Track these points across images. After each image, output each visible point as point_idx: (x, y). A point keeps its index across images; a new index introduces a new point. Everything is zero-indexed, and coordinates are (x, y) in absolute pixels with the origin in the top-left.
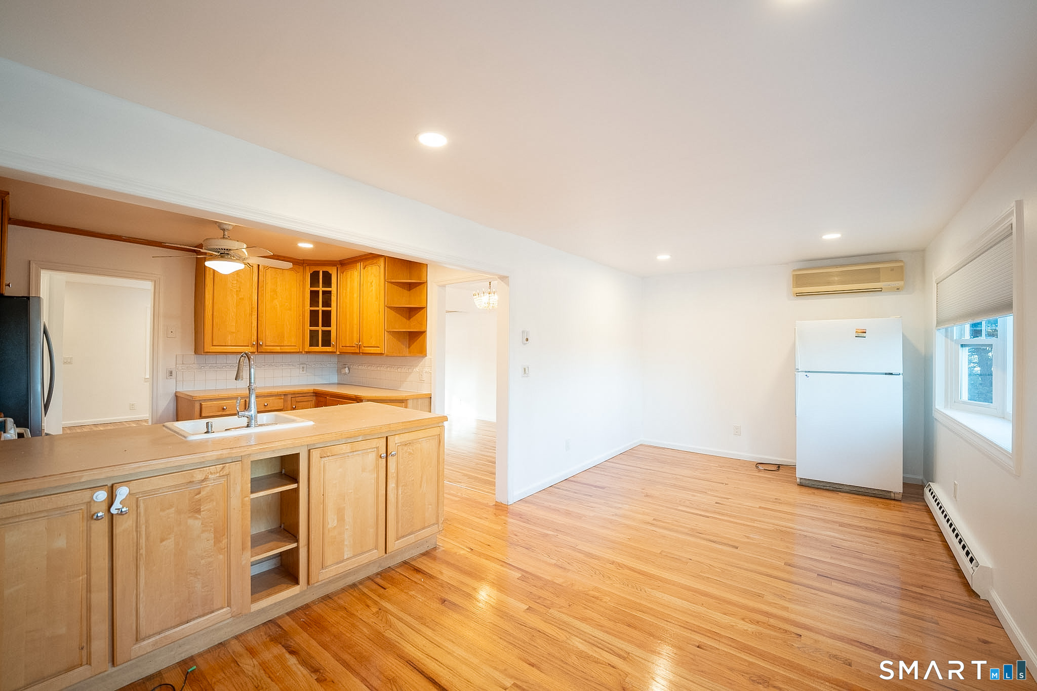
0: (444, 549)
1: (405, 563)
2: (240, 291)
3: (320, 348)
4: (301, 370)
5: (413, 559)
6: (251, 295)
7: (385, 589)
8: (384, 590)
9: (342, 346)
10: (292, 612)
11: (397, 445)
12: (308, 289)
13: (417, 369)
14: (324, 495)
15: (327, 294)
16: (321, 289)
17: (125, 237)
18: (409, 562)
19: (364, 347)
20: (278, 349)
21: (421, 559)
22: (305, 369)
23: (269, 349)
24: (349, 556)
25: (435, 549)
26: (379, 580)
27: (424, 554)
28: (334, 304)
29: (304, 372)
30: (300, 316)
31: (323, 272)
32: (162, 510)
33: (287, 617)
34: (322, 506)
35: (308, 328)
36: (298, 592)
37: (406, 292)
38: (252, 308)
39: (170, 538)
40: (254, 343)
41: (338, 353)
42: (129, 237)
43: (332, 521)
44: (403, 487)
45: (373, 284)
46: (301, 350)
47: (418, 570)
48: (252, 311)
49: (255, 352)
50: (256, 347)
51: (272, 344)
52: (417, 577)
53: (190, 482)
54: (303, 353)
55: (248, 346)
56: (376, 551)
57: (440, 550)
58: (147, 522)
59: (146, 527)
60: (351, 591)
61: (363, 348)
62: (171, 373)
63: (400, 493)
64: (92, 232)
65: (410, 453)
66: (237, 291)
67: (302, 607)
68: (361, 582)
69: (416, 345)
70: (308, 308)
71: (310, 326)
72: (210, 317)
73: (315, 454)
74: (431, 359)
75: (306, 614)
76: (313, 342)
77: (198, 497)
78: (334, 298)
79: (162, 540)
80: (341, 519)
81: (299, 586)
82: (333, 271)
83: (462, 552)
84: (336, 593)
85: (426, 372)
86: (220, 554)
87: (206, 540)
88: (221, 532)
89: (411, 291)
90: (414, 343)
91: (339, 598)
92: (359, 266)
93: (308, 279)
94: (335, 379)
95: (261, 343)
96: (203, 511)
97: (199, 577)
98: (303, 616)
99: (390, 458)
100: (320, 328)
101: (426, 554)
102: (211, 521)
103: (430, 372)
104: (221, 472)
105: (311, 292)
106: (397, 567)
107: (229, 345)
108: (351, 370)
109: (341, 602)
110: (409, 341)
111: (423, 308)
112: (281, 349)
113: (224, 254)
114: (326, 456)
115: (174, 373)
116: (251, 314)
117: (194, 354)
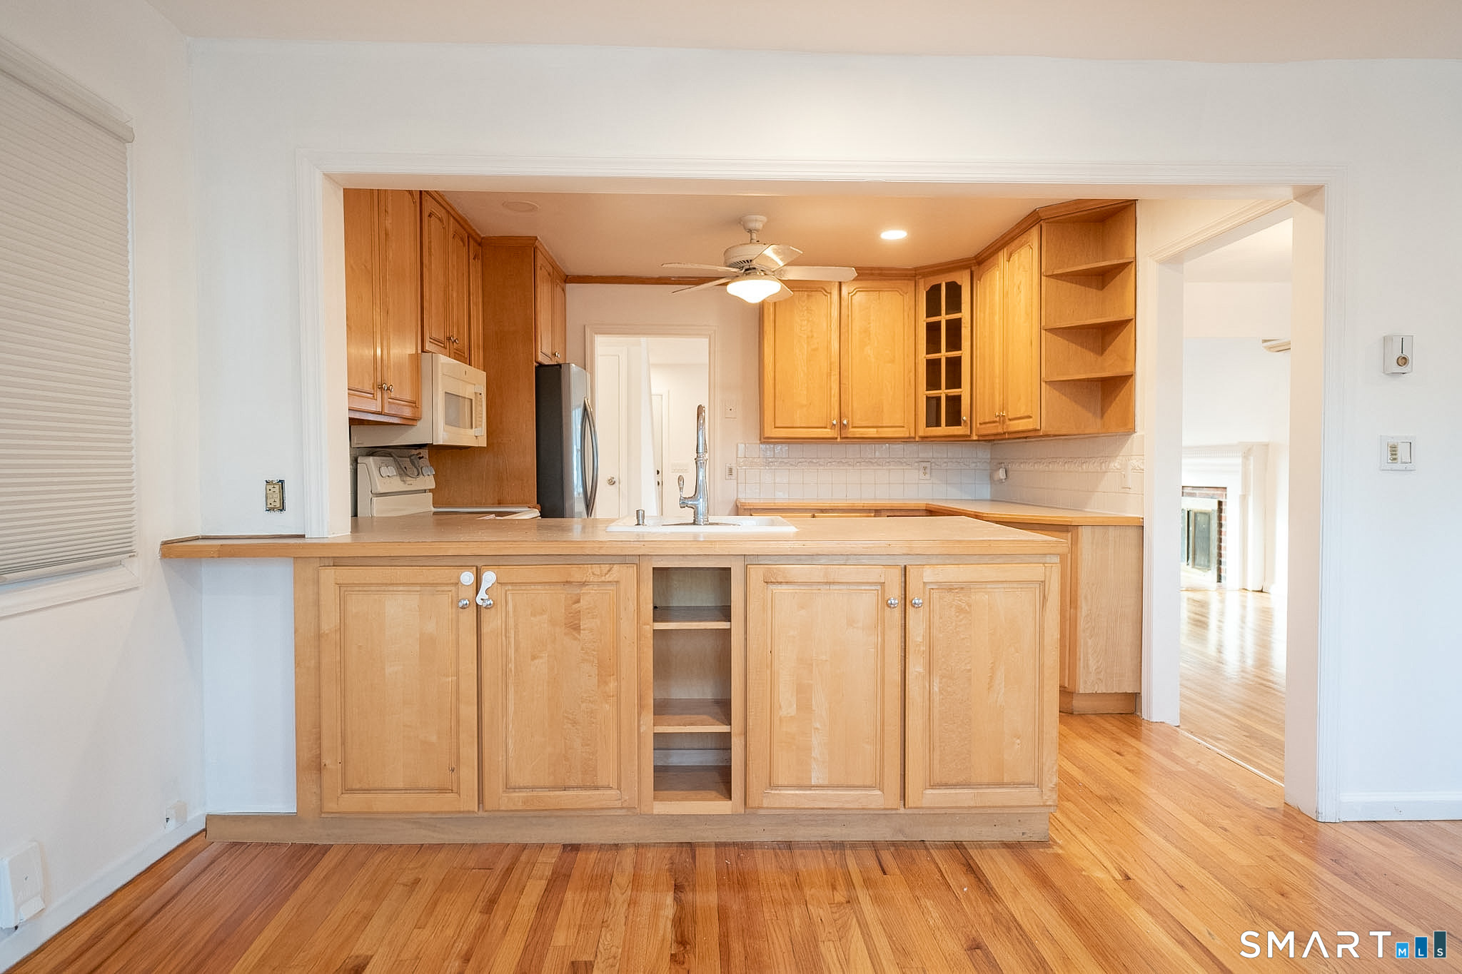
0: (1060, 851)
1: (959, 845)
2: (812, 337)
3: (943, 430)
4: (921, 472)
5: (980, 845)
6: (829, 342)
7: (885, 873)
8: (880, 873)
9: (980, 424)
10: (725, 845)
11: (928, 587)
12: (923, 320)
13: (1115, 464)
14: (773, 652)
15: (955, 327)
16: (943, 318)
17: (674, 277)
18: (966, 846)
19: (1010, 420)
20: (872, 432)
21: (994, 852)
22: (928, 471)
23: (859, 432)
24: (821, 782)
25: (1045, 843)
26: (887, 857)
27: (1007, 845)
28: (966, 343)
29: (928, 476)
30: (910, 372)
31: (947, 284)
32: (533, 614)
33: (713, 849)
34: (769, 672)
35: (923, 392)
36: (729, 812)
37: (1092, 293)
38: (831, 364)
39: (541, 657)
40: (835, 422)
41: (975, 438)
42: (679, 277)
43: (787, 704)
44: (944, 680)
45: (1022, 287)
46: (913, 435)
47: (971, 869)
48: (831, 370)
49: (836, 438)
50: (837, 428)
51: (864, 424)
52: (961, 882)
53: (567, 582)
54: (917, 439)
55: (825, 428)
56: (879, 792)
57: (1050, 851)
58: (516, 626)
59: (515, 632)
60: (828, 853)
61: (1008, 422)
62: (731, 470)
63: (936, 689)
64: (641, 278)
65: (960, 610)
66: (808, 337)
67: (742, 844)
68: (854, 846)
69: (1114, 409)
70: (923, 356)
71: (927, 390)
72: (771, 382)
73: (756, 574)
74: (1143, 436)
75: (739, 855)
76: (933, 420)
77: (576, 606)
78: (965, 332)
79: (534, 658)
80: (804, 706)
81: (730, 802)
82: (963, 280)
83: (1099, 874)
84: (807, 845)
85: (1134, 469)
86: (607, 703)
87: (587, 675)
88: (607, 669)
89: (1105, 289)
90: (1111, 402)
91: (801, 854)
92: (1002, 256)
93: (923, 302)
94: (986, 492)
95: (845, 422)
96: (584, 630)
97: (578, 727)
98: (733, 857)
99: (910, 610)
100: (943, 393)
101: (1014, 847)
102: (593, 648)
103: (1142, 467)
104: (607, 576)
105: (928, 325)
106: (937, 847)
107: (799, 425)
108: (1010, 473)
109: (800, 864)
110: (1103, 400)
111: (1129, 321)
112: (877, 431)
113: (747, 270)
114: (773, 580)
115: (734, 472)
116: (829, 375)
117: (759, 442)
